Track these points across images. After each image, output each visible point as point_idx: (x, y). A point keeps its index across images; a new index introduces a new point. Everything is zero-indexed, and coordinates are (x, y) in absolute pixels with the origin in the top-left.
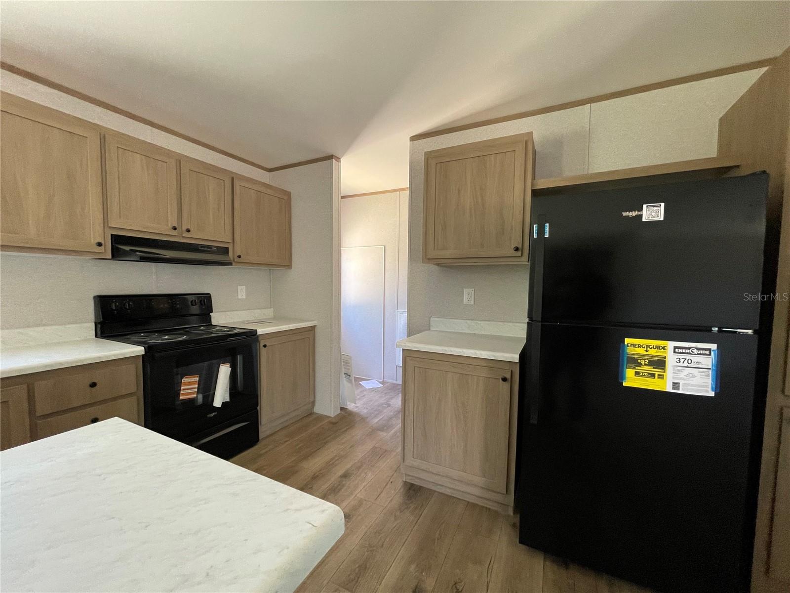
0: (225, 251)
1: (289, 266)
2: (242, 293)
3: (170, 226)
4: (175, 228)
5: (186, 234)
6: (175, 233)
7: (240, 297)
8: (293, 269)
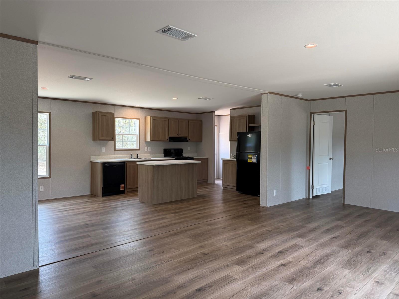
0: (187, 138)
1: (202, 141)
2: (189, 148)
3: (177, 134)
4: (178, 135)
5: (180, 136)
6: (178, 136)
7: (189, 150)
8: (203, 142)
